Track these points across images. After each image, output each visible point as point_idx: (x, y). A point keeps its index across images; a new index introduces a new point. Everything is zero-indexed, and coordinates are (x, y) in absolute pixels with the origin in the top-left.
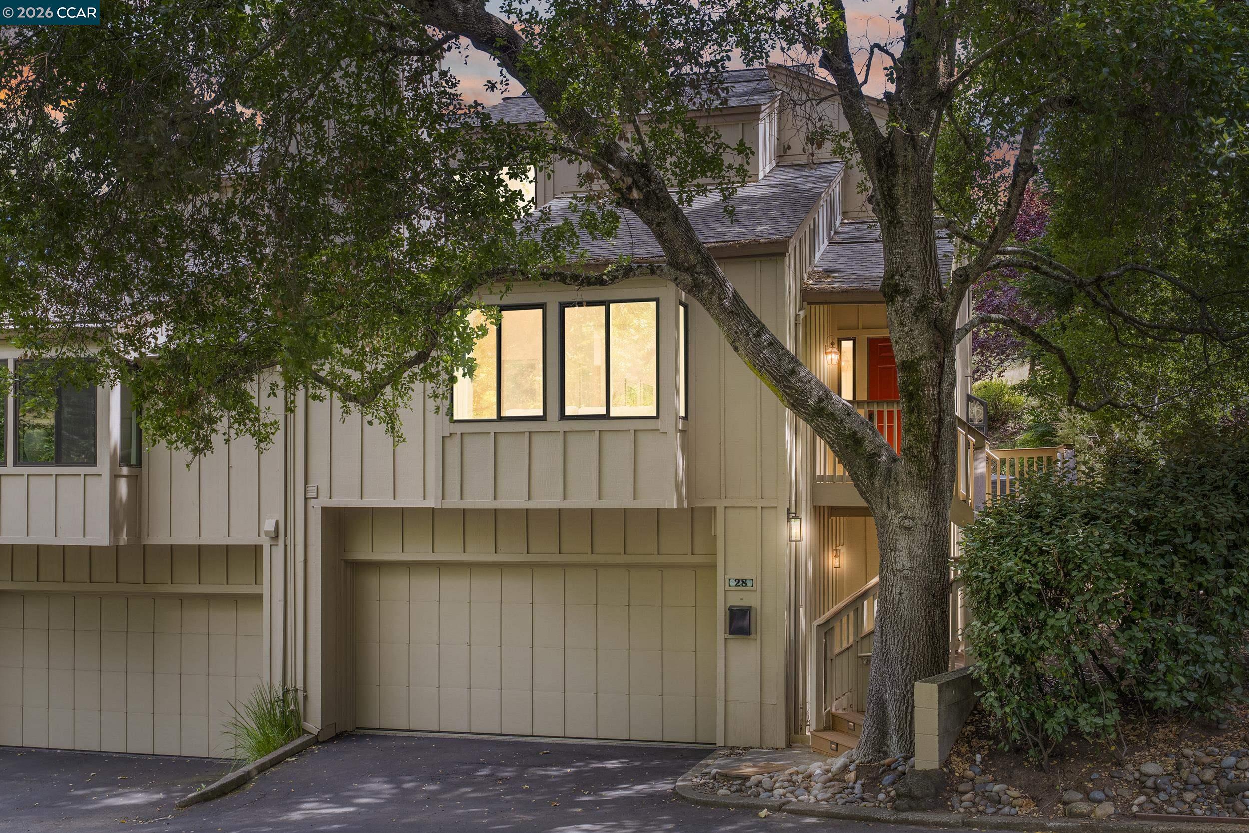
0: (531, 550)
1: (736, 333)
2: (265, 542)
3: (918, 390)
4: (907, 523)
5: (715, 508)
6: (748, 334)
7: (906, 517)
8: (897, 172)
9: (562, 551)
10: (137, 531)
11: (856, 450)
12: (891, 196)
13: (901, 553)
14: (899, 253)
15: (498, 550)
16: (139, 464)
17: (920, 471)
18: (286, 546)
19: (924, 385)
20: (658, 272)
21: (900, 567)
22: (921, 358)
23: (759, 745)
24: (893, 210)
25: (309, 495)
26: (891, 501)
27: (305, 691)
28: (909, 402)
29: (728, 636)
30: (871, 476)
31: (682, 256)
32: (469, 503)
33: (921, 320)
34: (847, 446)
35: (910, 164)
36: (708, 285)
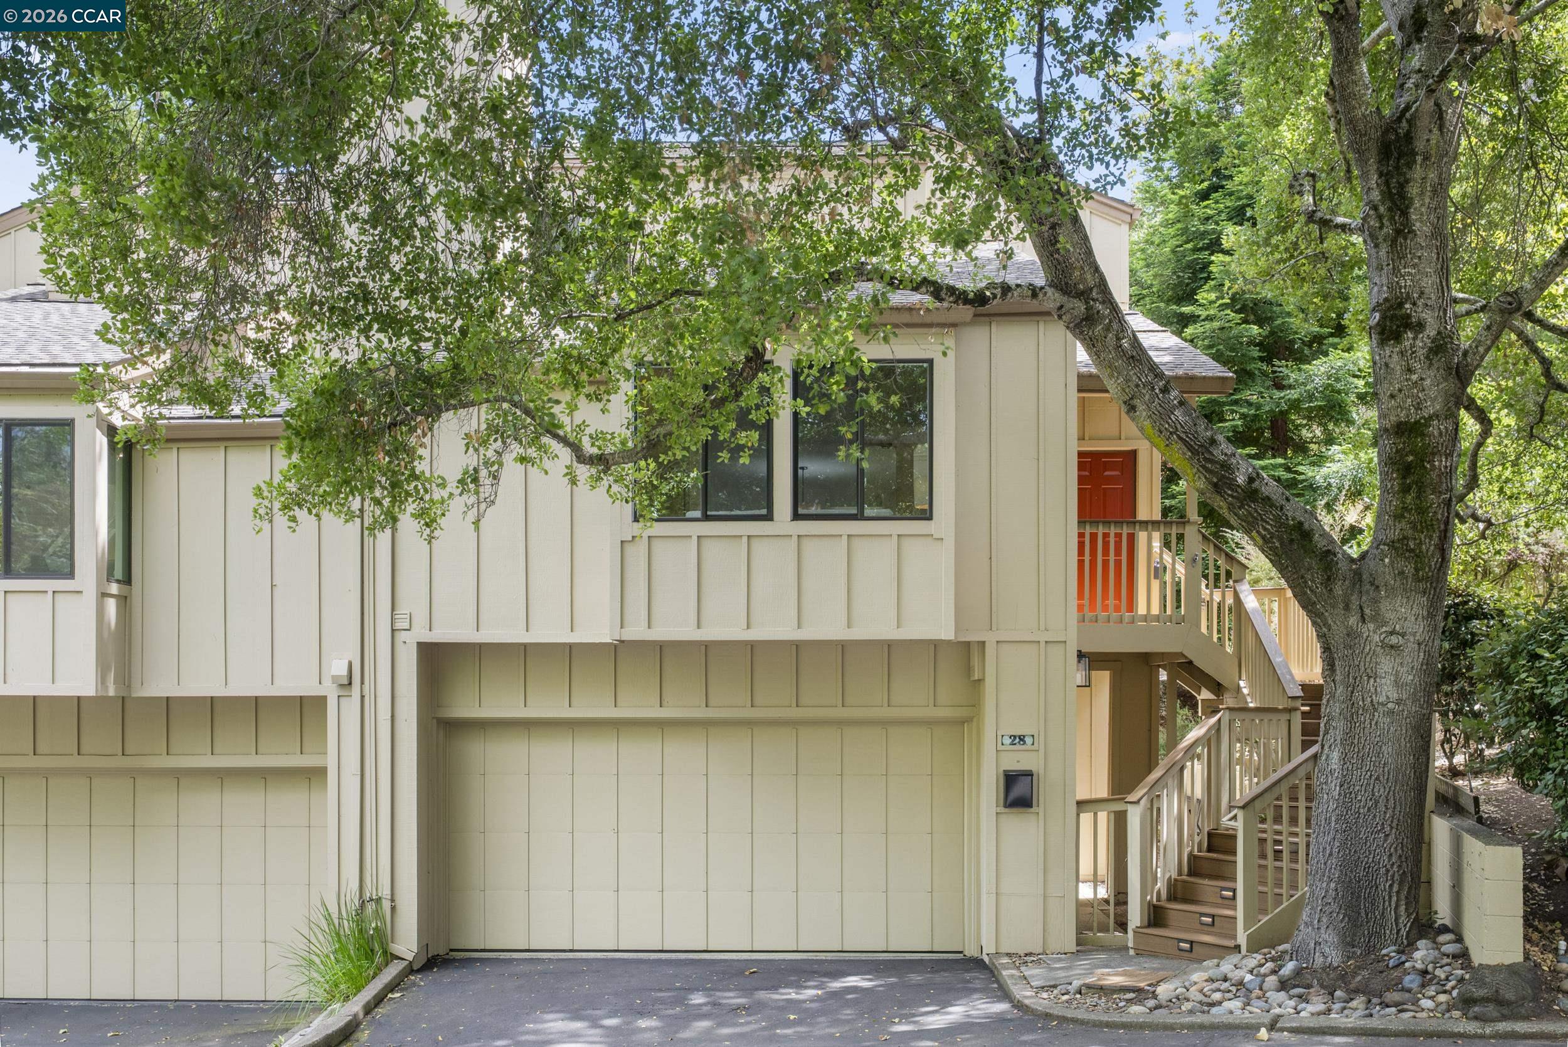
0: (711, 703)
1: (1137, 386)
2: (331, 692)
3: (1422, 461)
4: (1394, 640)
5: (984, 643)
6: (1153, 389)
7: (1392, 633)
8: (1415, 162)
9: (756, 703)
10: (125, 678)
11: (1303, 546)
12: (1402, 195)
13: (1383, 681)
14: (1410, 274)
15: (664, 703)
16: (127, 580)
17: (1417, 570)
18: (363, 697)
19: (1433, 454)
20: (1041, 295)
21: (1382, 699)
22: (1431, 418)
23: (1041, 951)
24: (1405, 213)
25: (398, 626)
26: (1367, 611)
27: (392, 900)
28: (1404, 478)
29: (1002, 809)
30: (1328, 580)
31: (1076, 273)
32: (661, 632)
33: (1436, 366)
34: (1292, 541)
35: (1433, 152)
36: (1104, 317)
